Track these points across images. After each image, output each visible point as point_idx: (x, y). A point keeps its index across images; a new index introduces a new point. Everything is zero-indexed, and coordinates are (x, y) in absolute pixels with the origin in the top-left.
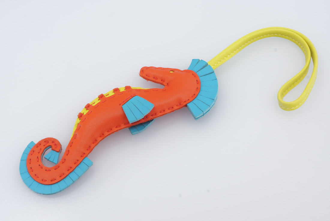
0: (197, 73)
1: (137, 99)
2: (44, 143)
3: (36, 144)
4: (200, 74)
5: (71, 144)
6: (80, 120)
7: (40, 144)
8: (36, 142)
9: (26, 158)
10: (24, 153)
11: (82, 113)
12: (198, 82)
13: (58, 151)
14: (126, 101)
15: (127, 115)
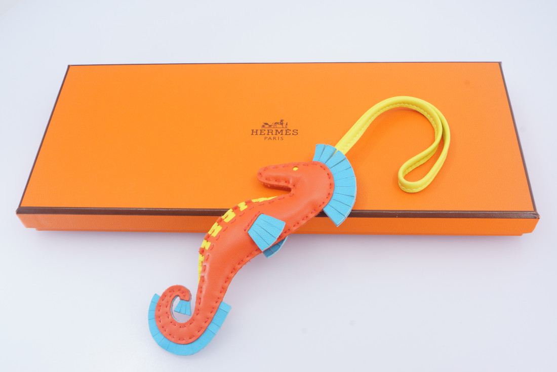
0: (326, 164)
1: (263, 219)
2: (170, 294)
3: (161, 297)
4: (329, 164)
5: (200, 289)
6: (203, 257)
7: (164, 295)
8: (160, 294)
9: (153, 316)
10: (149, 311)
11: (203, 247)
12: (330, 176)
13: (188, 299)
14: (251, 225)
15: (254, 241)
